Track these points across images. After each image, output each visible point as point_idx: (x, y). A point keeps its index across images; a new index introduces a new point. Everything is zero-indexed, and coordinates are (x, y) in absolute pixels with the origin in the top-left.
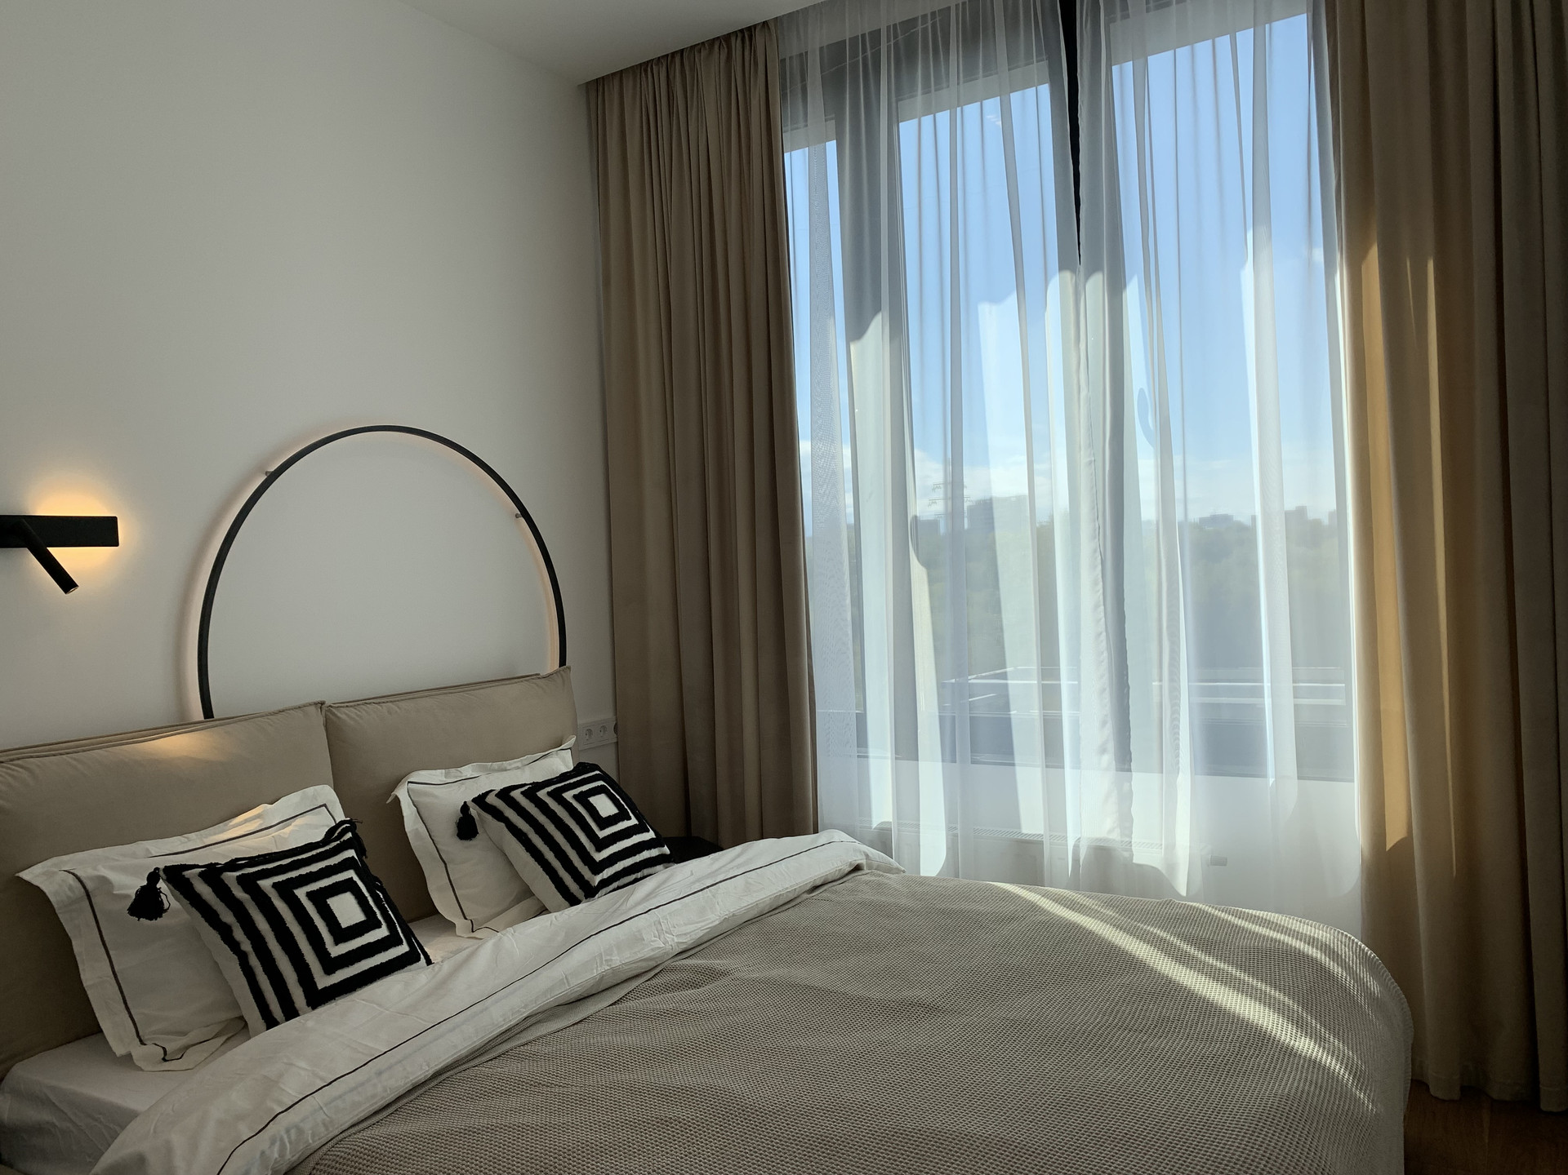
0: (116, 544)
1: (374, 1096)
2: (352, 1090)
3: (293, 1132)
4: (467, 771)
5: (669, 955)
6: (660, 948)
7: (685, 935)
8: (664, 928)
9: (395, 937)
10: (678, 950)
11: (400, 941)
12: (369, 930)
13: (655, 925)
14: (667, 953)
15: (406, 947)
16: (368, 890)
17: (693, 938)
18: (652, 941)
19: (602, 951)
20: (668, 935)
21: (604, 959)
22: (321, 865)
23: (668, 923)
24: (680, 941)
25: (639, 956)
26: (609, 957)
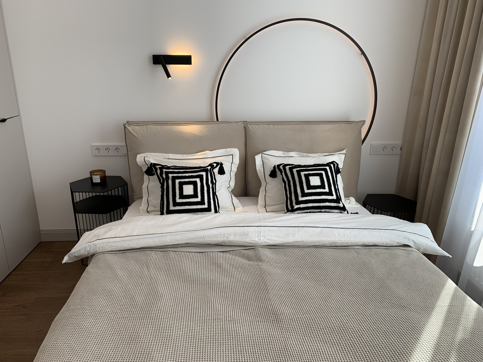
0: (191, 64)
1: (117, 246)
2: (113, 242)
3: (94, 246)
4: (292, 154)
5: (260, 244)
6: (255, 241)
7: (271, 240)
8: (262, 235)
9: (202, 202)
10: (265, 244)
11: (204, 204)
12: (193, 198)
13: (258, 232)
14: (258, 244)
15: (206, 206)
16: (201, 186)
17: (274, 242)
18: (253, 237)
19: (226, 233)
20: (263, 238)
21: (225, 236)
22: (190, 174)
23: (265, 233)
24: (267, 241)
25: (243, 240)
26: (228, 236)
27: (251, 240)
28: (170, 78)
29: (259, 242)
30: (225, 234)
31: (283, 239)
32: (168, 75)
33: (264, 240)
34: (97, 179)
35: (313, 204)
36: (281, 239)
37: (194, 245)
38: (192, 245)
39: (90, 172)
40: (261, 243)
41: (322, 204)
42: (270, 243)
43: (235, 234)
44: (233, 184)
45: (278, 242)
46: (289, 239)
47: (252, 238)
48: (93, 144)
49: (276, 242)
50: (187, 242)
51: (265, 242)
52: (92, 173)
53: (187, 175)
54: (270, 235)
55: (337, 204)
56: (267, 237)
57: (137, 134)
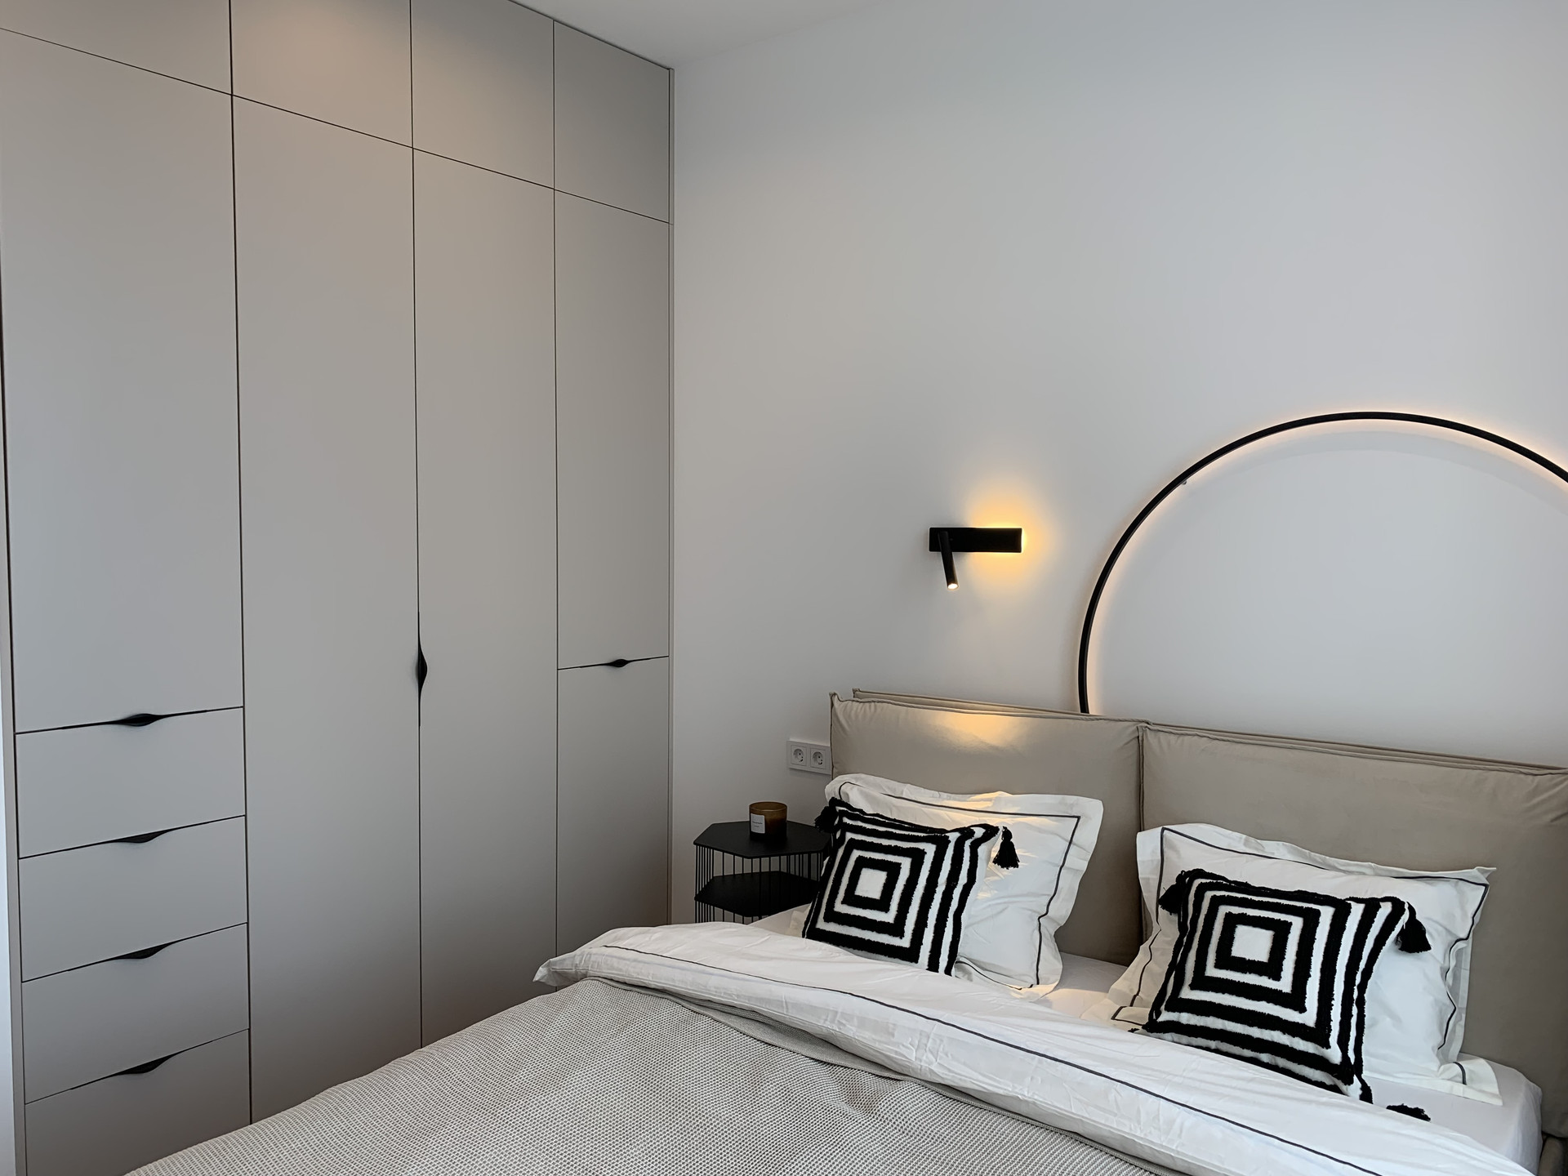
0: (1018, 551)
5: (916, 1073)
6: (906, 1058)
7: (950, 1070)
8: (929, 1045)
9: (896, 929)
10: (929, 1077)
11: (901, 935)
12: (874, 909)
13: (921, 1034)
14: (913, 1069)
15: (905, 942)
16: (908, 880)
17: (956, 1081)
18: (903, 1045)
19: (840, 1011)
20: (930, 1056)
21: (837, 1018)
22: (893, 843)
23: (940, 1046)
24: (935, 1070)
25: (877, 1045)
26: (844, 1022)
27: (896, 1053)
28: (953, 586)
29: (916, 1064)
30: (837, 1012)
31: (981, 1078)
32: (951, 577)
33: (931, 1063)
34: (759, 825)
35: (1226, 1022)
36: (976, 1075)
37: (771, 1023)
38: (766, 1021)
39: (751, 806)
40: (921, 1070)
41: (1256, 1032)
42: (943, 1078)
43: (863, 1022)
44: (1062, 909)
45: (965, 1081)
46: (999, 1082)
47: (901, 1046)
48: (791, 740)
49: (960, 1079)
50: (756, 1007)
51: (931, 1071)
52: (755, 809)
53: (885, 842)
54: (952, 1055)
55: (1319, 1047)
56: (941, 1058)
57: (847, 722)
